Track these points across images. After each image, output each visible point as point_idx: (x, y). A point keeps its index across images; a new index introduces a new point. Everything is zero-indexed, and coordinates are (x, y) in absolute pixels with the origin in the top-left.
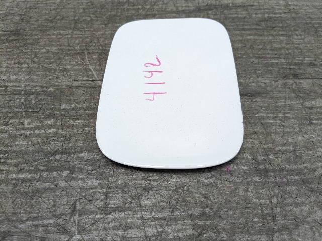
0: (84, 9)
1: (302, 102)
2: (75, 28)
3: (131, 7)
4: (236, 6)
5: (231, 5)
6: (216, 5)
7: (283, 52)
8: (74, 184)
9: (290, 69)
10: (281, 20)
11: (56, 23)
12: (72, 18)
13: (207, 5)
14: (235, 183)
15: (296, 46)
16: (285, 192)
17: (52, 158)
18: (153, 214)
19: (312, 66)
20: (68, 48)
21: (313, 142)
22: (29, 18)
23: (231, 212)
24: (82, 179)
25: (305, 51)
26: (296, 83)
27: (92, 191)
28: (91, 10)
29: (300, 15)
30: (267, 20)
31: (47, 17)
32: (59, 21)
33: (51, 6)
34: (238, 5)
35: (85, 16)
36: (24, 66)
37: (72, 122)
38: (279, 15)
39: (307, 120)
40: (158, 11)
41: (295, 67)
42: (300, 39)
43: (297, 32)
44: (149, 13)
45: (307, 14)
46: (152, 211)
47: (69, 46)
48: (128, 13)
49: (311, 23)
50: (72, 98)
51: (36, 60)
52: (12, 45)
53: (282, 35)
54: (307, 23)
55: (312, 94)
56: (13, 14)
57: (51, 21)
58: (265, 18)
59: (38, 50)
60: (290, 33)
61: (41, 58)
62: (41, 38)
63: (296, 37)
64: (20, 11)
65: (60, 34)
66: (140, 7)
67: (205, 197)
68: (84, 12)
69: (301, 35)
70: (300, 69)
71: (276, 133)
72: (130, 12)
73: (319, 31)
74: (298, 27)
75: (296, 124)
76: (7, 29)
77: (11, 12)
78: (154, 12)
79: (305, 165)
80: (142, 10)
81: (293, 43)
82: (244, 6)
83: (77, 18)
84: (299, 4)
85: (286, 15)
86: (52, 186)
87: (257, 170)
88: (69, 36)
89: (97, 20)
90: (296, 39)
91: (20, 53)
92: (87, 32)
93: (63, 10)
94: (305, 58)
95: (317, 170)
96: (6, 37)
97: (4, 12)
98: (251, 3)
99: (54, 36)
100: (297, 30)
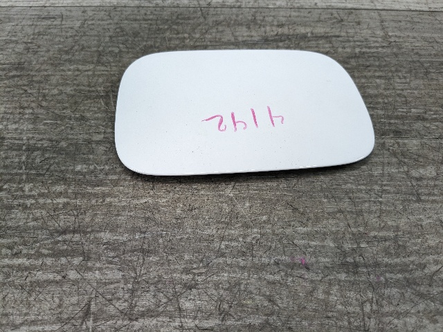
0: (111, 37)
1: (406, 169)
2: (99, 62)
3: (174, 36)
4: (316, 37)
5: (309, 35)
6: (289, 35)
7: (380, 100)
8: (89, 275)
9: (390, 123)
10: (378, 57)
11: (73, 55)
12: (95, 49)
13: (277, 35)
14: (312, 281)
15: (398, 92)
16: (382, 296)
17: (60, 239)
18: (197, 322)
19: (421, 120)
20: (88, 89)
21: (421, 226)
22: (36, 47)
23: (305, 323)
24: (100, 269)
25: (411, 99)
26: (398, 143)
27: (112, 286)
28: (120, 38)
29: (404, 50)
30: (359, 57)
31: (60, 46)
32: (77, 53)
33: (67, 32)
34: (319, 35)
35: (112, 46)
36: (27, 111)
37: (89, 189)
38: (375, 50)
39: (413, 195)
40: (211, 42)
41: (396, 121)
42: (404, 83)
43: (400, 74)
44: (198, 44)
45: (413, 49)
46: (195, 318)
47: (89, 86)
48: (170, 44)
49: (419, 61)
50: (91, 156)
51: (44, 104)
52: (13, 83)
53: (379, 77)
54: (414, 62)
55: (421, 160)
56: (17, 42)
57: (67, 53)
58: (356, 54)
59: (47, 91)
60: (390, 74)
61: (51, 101)
62: (52, 75)
63: (398, 80)
64: (26, 38)
65: (78, 70)
66: (186, 35)
67: (270, 301)
68: (111, 41)
69: (405, 78)
70: (403, 124)
71: (370, 212)
72: (172, 42)
73: (430, 72)
74: (402, 66)
75: (398, 200)
76: (7, 62)
77: (13, 39)
78: (205, 43)
79: (412, 259)
80: (188, 40)
81: (394, 89)
82: (327, 37)
83: (101, 48)
84: (402, 35)
85: (384, 50)
86: (59, 278)
87: (342, 264)
88: (90, 73)
89: (128, 52)
90: (398, 83)
91: (23, 94)
92: (114, 68)
93: (84, 38)
94: (410, 109)
95: (428, 265)
96: (5, 72)
97: (5, 38)
98: (337, 34)
99: (70, 73)
100: (400, 71)
